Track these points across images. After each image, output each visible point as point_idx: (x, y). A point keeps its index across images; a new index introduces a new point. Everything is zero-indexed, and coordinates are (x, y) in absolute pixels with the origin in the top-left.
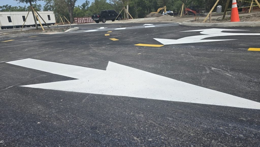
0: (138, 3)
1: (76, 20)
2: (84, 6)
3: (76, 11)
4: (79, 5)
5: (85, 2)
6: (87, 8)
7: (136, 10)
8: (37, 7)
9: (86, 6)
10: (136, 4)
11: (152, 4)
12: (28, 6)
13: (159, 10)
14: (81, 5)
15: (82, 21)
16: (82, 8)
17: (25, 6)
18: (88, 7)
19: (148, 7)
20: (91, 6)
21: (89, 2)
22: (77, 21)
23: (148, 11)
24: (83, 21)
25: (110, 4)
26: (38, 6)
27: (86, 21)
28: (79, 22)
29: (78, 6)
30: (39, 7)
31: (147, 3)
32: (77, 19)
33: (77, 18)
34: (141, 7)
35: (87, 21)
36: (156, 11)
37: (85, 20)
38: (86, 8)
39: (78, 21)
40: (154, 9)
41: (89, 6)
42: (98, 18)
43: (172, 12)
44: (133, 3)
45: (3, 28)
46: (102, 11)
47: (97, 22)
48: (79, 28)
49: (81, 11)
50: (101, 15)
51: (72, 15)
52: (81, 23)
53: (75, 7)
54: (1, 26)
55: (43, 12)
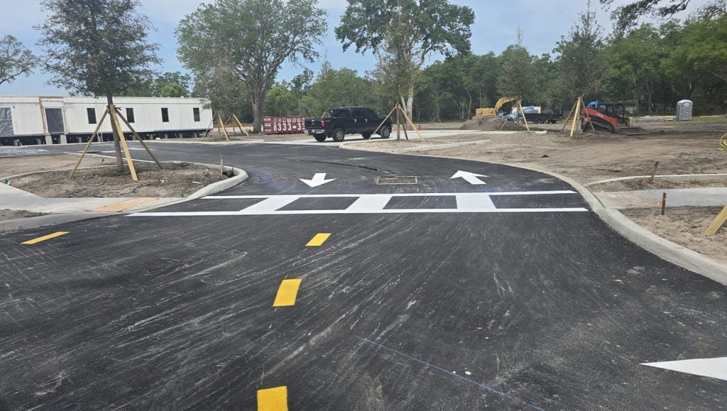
0: (442, 82)
1: (268, 122)
2: (298, 82)
3: (277, 95)
4: (286, 80)
5: (302, 74)
6: (306, 88)
7: (437, 99)
8: (180, 80)
9: (305, 82)
10: (435, 82)
11: (482, 86)
13: (499, 104)
14: (292, 79)
15: (283, 127)
16: (292, 88)
18: (308, 85)
19: (468, 93)
20: (314, 84)
21: (312, 73)
22: (269, 125)
23: (468, 102)
24: (288, 127)
25: (365, 81)
26: (183, 78)
27: (294, 127)
28: (275, 128)
29: (284, 82)
30: (185, 81)
31: (465, 83)
32: (270, 119)
33: (272, 120)
34: (451, 91)
35: (298, 127)
36: (493, 105)
37: (292, 124)
38: (303, 88)
39: (272, 126)
40: (485, 99)
41: (311, 83)
42: (323, 128)
43: (538, 109)
44: (427, 80)
45: (72, 138)
46: (337, 110)
47: (320, 138)
48: (247, 176)
49: (289, 94)
50: (333, 120)
51: (260, 108)
52: (280, 133)
53: (274, 85)
54: (66, 132)
55: (182, 100)
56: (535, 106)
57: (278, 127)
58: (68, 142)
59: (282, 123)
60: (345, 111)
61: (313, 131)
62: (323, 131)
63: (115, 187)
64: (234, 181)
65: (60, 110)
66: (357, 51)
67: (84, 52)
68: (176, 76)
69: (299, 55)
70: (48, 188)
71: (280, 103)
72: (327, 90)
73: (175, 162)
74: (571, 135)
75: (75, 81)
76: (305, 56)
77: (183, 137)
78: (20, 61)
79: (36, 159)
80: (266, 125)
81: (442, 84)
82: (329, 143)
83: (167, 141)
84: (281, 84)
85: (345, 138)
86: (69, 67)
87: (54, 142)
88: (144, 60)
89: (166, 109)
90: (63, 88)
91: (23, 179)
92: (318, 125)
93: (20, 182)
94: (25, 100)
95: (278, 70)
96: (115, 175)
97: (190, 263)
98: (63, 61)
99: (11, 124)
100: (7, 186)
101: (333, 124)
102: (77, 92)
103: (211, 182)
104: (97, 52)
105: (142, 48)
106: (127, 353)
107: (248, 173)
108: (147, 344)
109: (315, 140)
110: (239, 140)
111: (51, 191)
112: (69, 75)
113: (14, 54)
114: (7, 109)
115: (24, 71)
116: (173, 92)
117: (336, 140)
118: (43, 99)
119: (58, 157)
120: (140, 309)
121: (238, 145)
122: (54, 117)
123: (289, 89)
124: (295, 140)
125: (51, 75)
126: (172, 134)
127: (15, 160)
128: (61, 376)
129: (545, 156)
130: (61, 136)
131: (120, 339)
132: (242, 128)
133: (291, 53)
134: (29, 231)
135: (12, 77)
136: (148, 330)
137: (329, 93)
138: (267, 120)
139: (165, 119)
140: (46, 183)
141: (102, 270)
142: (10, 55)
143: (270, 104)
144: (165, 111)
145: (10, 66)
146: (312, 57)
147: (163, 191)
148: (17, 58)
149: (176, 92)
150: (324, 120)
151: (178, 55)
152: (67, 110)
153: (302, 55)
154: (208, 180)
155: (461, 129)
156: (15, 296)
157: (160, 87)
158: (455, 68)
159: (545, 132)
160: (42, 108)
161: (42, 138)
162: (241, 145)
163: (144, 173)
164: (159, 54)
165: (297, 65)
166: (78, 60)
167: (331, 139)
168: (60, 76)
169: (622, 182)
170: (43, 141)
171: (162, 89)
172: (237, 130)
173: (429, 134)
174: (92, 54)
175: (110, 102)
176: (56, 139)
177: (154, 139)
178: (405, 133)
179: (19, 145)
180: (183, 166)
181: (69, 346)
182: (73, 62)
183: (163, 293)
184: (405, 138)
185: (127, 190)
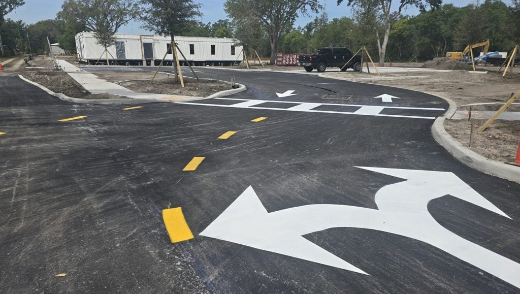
0: (423, 29)
1: (280, 57)
2: (310, 27)
3: (293, 37)
4: (301, 26)
5: (314, 21)
7: (417, 43)
8: (228, 25)
9: (315, 28)
10: (418, 29)
12: (214, 23)
14: (305, 26)
15: (290, 61)
17: (210, 23)
19: (444, 39)
22: (281, 59)
23: (443, 47)
24: (293, 61)
27: (298, 61)
28: (284, 62)
29: (299, 28)
31: (443, 31)
32: (281, 55)
33: (283, 55)
34: (430, 37)
36: (462, 50)
37: (296, 58)
38: (313, 33)
39: (283, 60)
42: (311, 62)
44: (411, 27)
45: (157, 62)
46: (323, 49)
47: (309, 69)
48: (246, 89)
49: (301, 37)
50: (318, 57)
51: (276, 47)
52: (287, 65)
53: (292, 30)
54: (154, 59)
55: (225, 40)
56: (500, 51)
57: (286, 61)
58: (155, 65)
59: (289, 59)
60: (329, 50)
61: (304, 64)
62: (310, 64)
63: (172, 90)
64: (235, 91)
65: (152, 44)
66: (349, 4)
67: (160, 9)
68: (226, 22)
69: (308, 7)
70: (139, 88)
71: (295, 44)
72: (323, 34)
73: (209, 79)
74: (504, 75)
75: (154, 27)
76: (312, 9)
77: (224, 65)
78: (131, 11)
79: (135, 74)
80: (279, 59)
81: (422, 31)
82: (314, 73)
83: (213, 68)
84: (296, 29)
85: (326, 70)
86: (152, 18)
87: (148, 65)
88: (193, 13)
89: (214, 46)
90: (148, 31)
91: (127, 83)
92: (307, 59)
93: (126, 85)
94: (133, 37)
95: (296, 18)
96: (173, 84)
97: (192, 122)
98: (149, 15)
99: (124, 52)
100: (119, 86)
101: (318, 59)
102: (156, 33)
103: (223, 90)
104: (167, 9)
105: (191, 7)
106: (153, 144)
107: (247, 88)
108: (162, 143)
109: (305, 71)
110: (256, 69)
111: (140, 90)
112: (151, 23)
113: (128, 6)
114: (123, 42)
115: (133, 17)
116: (222, 34)
117: (319, 71)
118: (142, 37)
119: (148, 73)
120: (163, 134)
121: (253, 72)
122: (148, 49)
123: (303, 33)
124: (292, 70)
125: (142, 23)
126: (216, 63)
127: (125, 74)
128: (129, 147)
129: (460, 88)
130: (152, 61)
131: (152, 140)
132: (260, 61)
133: (302, 6)
134: (126, 105)
135: (127, 22)
136: (164, 139)
137: (323, 37)
138: (279, 55)
139: (213, 52)
140: (139, 85)
141: (153, 121)
142: (126, 7)
143: (288, 44)
144: (213, 47)
145: (125, 14)
146: (317, 8)
147: (195, 93)
148: (129, 9)
149: (225, 34)
150: (312, 56)
151: (224, 8)
152: (156, 44)
153: (310, 7)
154: (222, 89)
155: (421, 68)
156: (117, 125)
157: (215, 30)
158: (435, 18)
159: (486, 72)
160: (141, 42)
161: (141, 62)
162: (256, 72)
163: (188, 83)
164: (201, 11)
165: (306, 15)
166: (156, 14)
167: (316, 70)
168: (146, 23)
169: (485, 105)
170: (142, 64)
171: (216, 32)
172: (257, 62)
173: (391, 70)
174: (164, 10)
175: (173, 39)
176: (148, 63)
177: (206, 66)
178: (368, 68)
179: (128, 65)
180: (213, 82)
181: (133, 140)
182: (154, 15)
183: (175, 130)
184: (367, 72)
185: (177, 91)
